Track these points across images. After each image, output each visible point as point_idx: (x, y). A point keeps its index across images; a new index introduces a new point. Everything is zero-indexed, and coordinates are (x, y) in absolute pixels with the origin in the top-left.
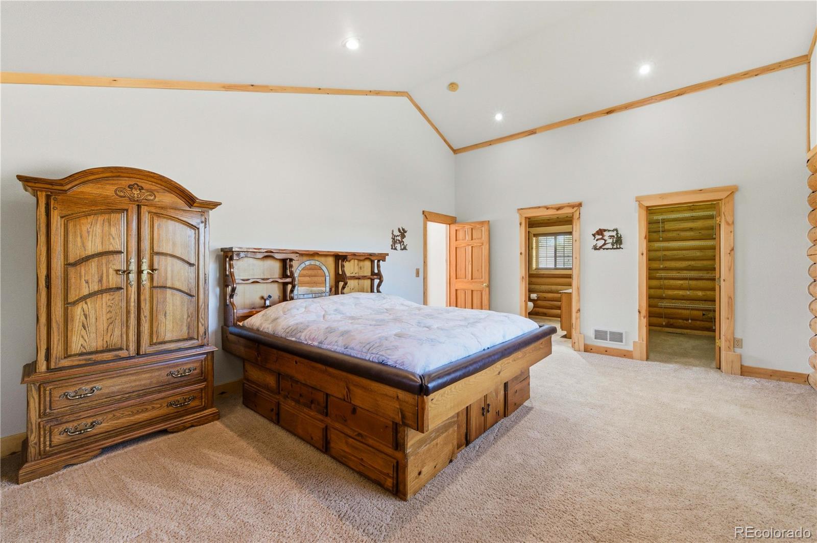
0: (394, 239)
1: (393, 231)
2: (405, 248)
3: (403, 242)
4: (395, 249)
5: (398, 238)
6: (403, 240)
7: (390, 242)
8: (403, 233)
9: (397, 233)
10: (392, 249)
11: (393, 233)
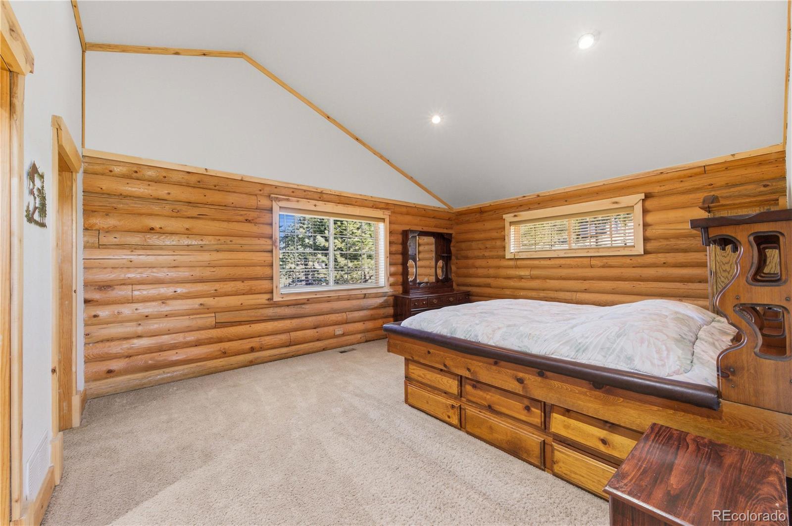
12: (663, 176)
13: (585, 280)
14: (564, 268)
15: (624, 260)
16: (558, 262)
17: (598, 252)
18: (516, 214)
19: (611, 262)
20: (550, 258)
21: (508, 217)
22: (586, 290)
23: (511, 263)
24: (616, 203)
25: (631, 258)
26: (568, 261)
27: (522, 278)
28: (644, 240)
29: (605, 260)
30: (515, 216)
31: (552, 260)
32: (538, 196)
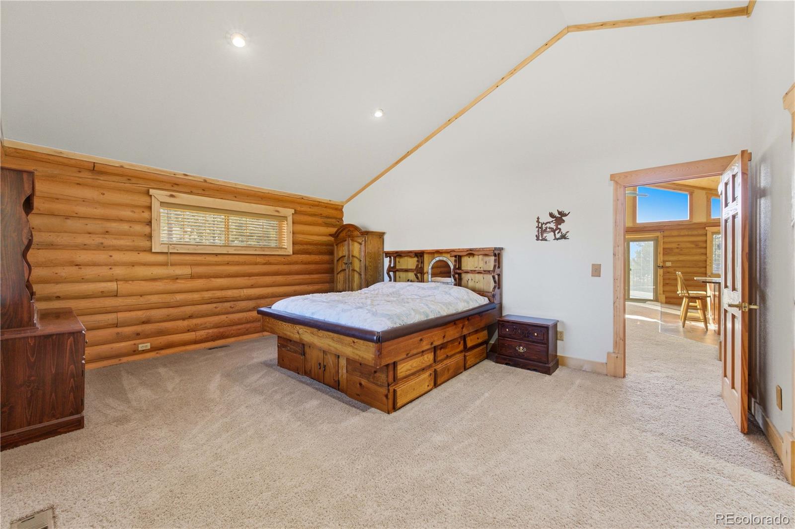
0: (541, 228)
1: (538, 218)
2: (564, 237)
3: (560, 229)
4: (544, 239)
5: (548, 225)
6: (559, 226)
7: (535, 232)
8: (559, 218)
9: (545, 218)
10: (538, 239)
11: (538, 222)
12: (303, 201)
13: (250, 277)
14: (231, 265)
15: (279, 259)
16: (226, 258)
17: (264, 251)
18: (173, 193)
19: (272, 259)
20: (217, 255)
21: (159, 195)
22: (252, 285)
23: (161, 258)
24: (278, 211)
25: (284, 257)
26: (236, 258)
27: (177, 279)
28: (293, 244)
29: (267, 258)
30: (172, 196)
31: (219, 256)
32: (205, 181)
